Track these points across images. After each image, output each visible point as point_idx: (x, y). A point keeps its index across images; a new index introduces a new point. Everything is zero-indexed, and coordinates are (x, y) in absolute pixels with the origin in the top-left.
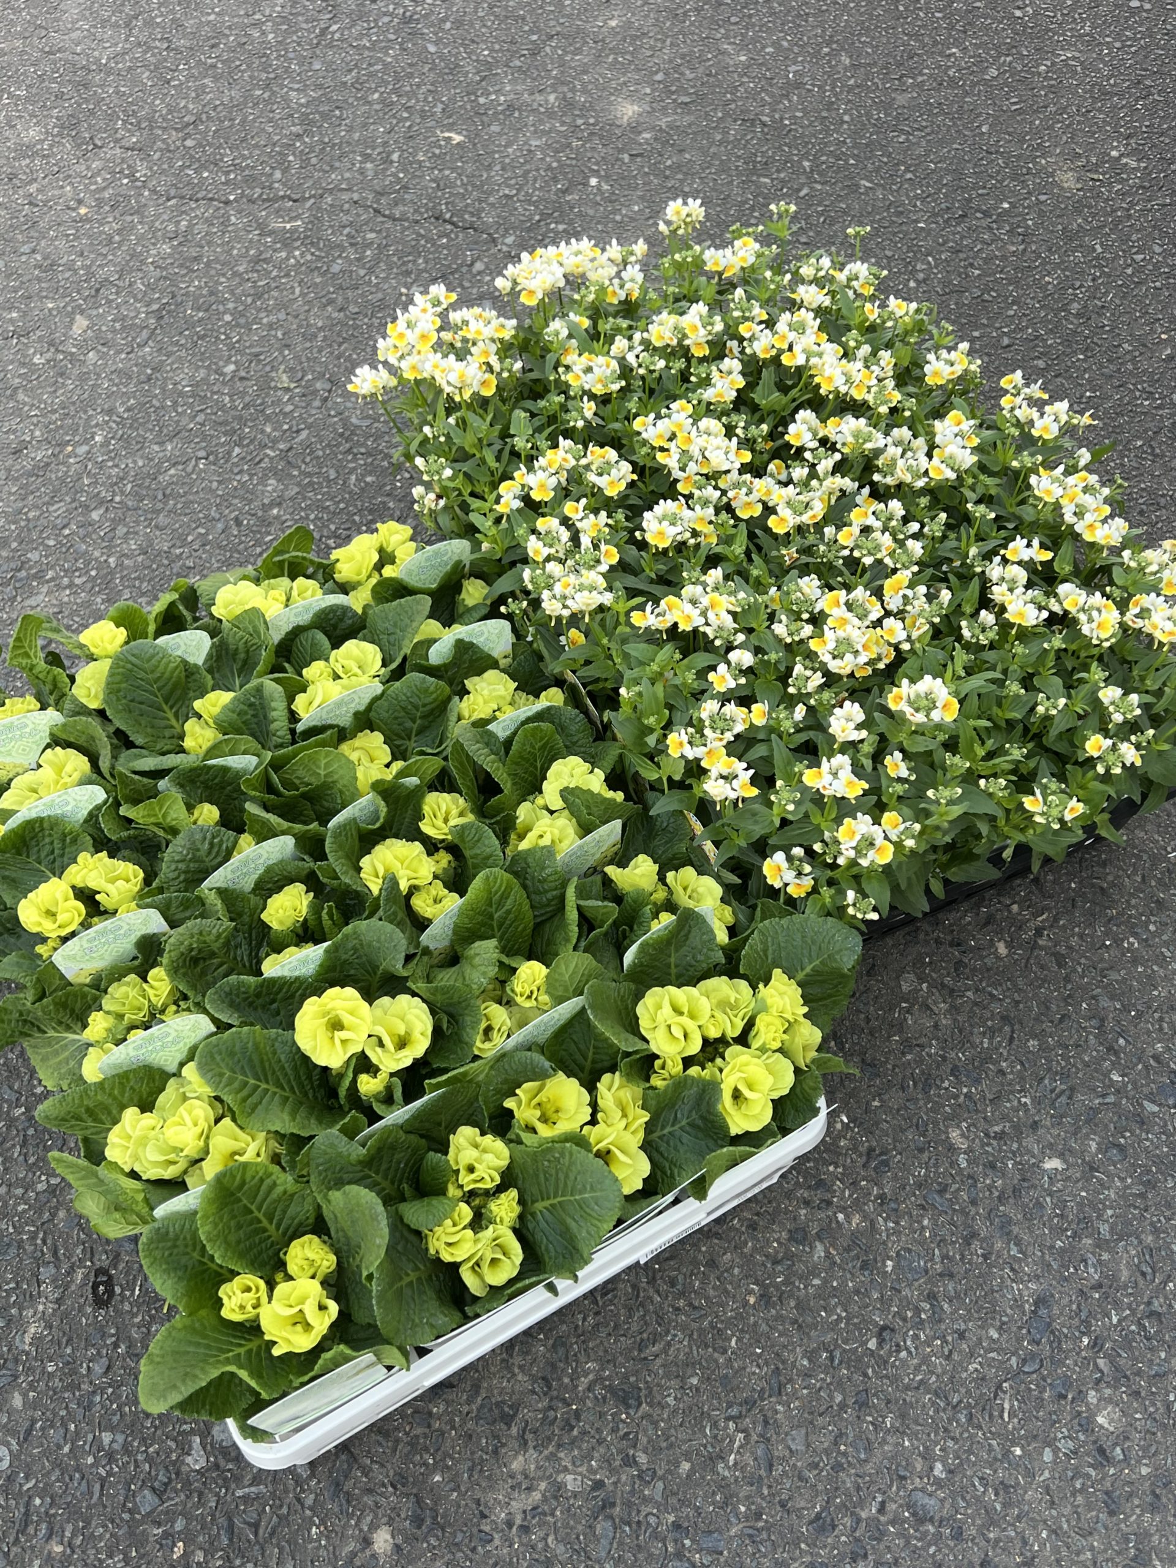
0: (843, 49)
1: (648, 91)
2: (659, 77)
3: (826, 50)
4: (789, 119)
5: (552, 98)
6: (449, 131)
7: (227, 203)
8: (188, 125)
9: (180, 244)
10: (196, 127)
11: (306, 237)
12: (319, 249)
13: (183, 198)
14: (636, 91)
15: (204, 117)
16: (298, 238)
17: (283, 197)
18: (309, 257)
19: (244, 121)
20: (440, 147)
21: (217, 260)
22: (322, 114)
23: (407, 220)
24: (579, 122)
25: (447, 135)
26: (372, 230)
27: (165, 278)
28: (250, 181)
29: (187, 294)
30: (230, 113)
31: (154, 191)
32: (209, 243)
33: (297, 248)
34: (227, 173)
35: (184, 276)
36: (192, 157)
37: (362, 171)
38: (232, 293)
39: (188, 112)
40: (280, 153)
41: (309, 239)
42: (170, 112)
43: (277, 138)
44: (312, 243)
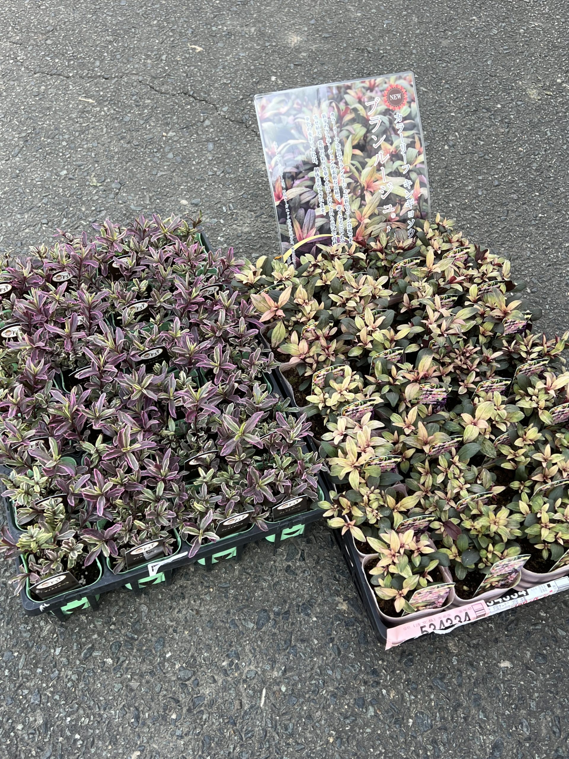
0: (414, 12)
1: (306, 29)
2: (312, 22)
3: (405, 13)
4: (383, 50)
5: (253, 29)
6: (194, 44)
7: (68, 77)
8: (49, 31)
9: (40, 99)
10: (53, 33)
11: (111, 100)
12: (118, 107)
13: (43, 73)
14: (299, 29)
15: (58, 28)
16: (107, 100)
17: (100, 76)
18: (112, 112)
19: (80, 32)
20: (189, 53)
21: (60, 110)
22: (124, 30)
23: (168, 94)
24: (267, 44)
25: (193, 46)
26: (148, 98)
27: (30, 118)
28: (82, 66)
29: (42, 128)
30: (73, 26)
31: (27, 68)
32: (56, 100)
33: (106, 106)
34: (69, 61)
35: (41, 118)
36: (50, 50)
37: (145, 64)
38: (68, 129)
39: (49, 24)
40: (99, 51)
41: (113, 102)
42: (39, 23)
43: (98, 42)
44: (114, 103)
